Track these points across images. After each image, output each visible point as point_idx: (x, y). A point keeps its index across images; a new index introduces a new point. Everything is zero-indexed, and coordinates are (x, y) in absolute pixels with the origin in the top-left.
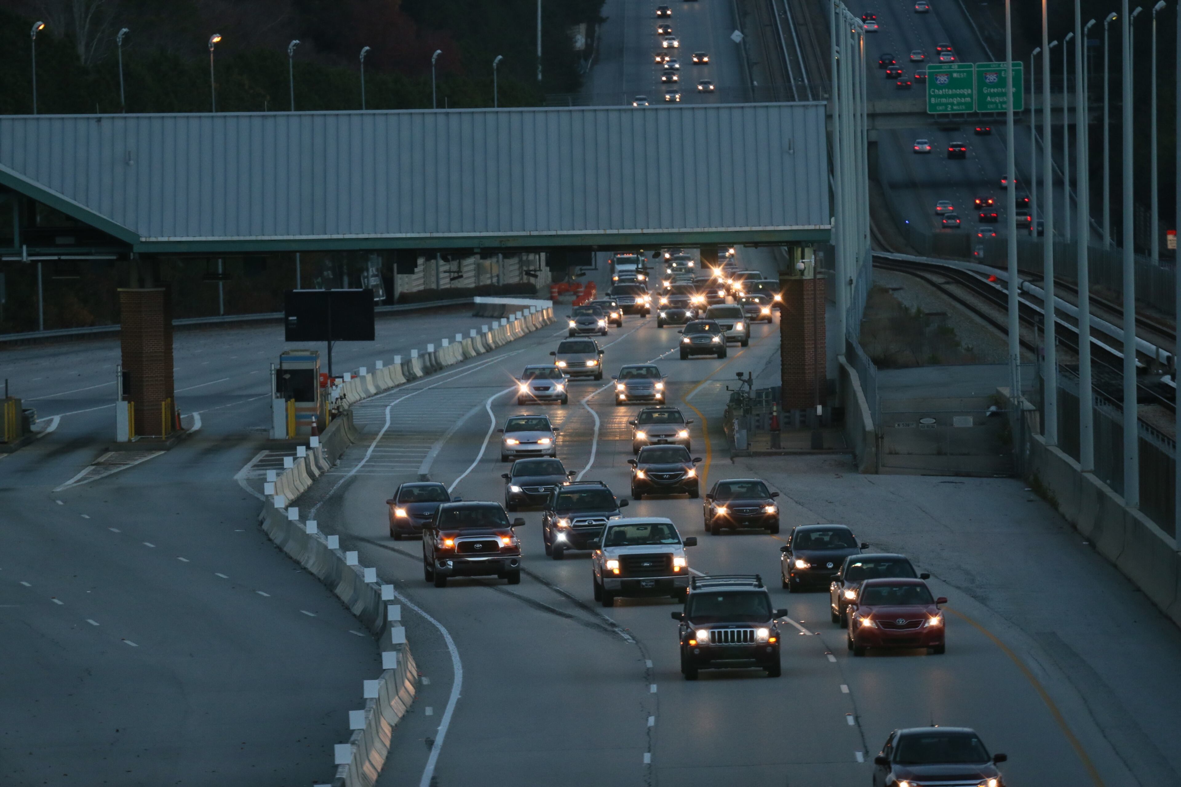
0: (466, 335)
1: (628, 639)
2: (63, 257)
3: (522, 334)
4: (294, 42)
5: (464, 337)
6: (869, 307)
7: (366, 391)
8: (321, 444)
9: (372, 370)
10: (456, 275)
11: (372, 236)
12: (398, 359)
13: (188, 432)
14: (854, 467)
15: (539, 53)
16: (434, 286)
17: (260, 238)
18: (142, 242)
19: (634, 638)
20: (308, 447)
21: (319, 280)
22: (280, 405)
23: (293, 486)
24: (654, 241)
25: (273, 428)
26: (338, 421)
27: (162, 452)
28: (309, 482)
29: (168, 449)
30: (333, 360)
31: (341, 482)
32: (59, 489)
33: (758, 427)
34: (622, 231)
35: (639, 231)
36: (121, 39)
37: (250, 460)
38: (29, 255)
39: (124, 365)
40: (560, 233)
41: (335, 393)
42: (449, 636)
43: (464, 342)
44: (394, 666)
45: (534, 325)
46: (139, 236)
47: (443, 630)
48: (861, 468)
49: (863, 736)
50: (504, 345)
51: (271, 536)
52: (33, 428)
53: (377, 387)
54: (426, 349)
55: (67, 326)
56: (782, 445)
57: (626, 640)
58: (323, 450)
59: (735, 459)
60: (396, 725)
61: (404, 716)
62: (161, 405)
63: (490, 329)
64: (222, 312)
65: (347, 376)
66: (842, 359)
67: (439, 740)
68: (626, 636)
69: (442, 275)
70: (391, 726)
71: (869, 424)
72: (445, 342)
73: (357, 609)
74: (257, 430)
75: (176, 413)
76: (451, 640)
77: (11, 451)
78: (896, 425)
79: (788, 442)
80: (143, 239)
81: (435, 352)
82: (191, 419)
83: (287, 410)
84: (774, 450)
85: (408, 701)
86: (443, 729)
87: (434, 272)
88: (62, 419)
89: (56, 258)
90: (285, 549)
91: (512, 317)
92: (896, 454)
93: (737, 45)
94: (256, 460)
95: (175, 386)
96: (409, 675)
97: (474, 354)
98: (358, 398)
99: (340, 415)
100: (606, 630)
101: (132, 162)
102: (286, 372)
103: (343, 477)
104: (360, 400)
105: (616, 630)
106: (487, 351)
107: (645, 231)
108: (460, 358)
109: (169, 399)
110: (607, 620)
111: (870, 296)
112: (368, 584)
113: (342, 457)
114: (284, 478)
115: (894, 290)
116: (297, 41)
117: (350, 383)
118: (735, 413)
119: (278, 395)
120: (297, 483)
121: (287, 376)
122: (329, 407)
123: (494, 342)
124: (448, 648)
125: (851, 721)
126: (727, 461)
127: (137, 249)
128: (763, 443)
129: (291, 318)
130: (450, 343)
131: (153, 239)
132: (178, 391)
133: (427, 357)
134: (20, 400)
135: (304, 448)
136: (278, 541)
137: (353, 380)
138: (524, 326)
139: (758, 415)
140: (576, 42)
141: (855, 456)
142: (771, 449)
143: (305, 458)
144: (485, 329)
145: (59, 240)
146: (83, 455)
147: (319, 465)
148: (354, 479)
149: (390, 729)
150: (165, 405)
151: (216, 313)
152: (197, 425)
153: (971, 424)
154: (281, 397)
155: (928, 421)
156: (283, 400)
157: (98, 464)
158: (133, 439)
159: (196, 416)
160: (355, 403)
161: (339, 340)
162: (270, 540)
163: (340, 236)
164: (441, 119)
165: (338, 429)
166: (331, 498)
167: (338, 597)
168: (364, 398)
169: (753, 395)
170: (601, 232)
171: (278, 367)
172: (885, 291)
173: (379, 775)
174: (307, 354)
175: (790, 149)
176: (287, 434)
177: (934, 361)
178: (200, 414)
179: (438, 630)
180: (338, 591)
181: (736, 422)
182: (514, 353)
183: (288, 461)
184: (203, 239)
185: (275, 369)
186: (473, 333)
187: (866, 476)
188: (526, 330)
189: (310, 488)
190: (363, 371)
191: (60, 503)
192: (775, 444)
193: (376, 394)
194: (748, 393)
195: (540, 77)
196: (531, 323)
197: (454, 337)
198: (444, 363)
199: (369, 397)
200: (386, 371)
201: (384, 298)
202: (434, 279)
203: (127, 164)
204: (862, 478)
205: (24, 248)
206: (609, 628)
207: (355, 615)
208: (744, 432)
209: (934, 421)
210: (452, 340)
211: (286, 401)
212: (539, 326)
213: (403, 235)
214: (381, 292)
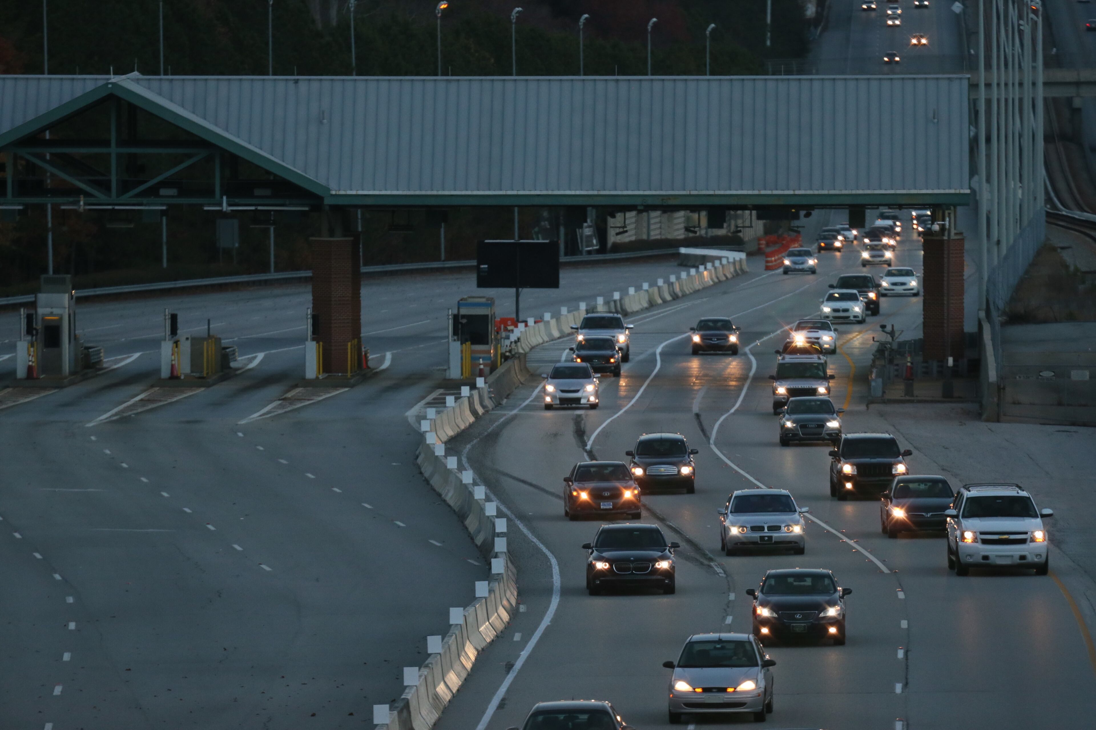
0: (653, 284)
1: (721, 573)
2: (260, 208)
3: (711, 283)
4: (517, 9)
5: (651, 286)
6: (1033, 264)
7: (550, 335)
8: (487, 385)
9: (557, 316)
10: (621, 230)
11: (544, 193)
12: (583, 306)
13: (375, 371)
14: (978, 416)
15: (769, 20)
16: (645, 237)
17: (441, 193)
18: (332, 195)
19: (725, 572)
20: (473, 386)
21: (536, 229)
22: (456, 347)
23: (454, 423)
24: (804, 202)
25: (449, 368)
26: (510, 363)
27: (347, 389)
28: (472, 419)
29: (352, 386)
30: (521, 305)
31: (502, 420)
32: (243, 422)
33: (897, 376)
34: (775, 192)
35: (791, 192)
36: (353, 5)
37: (423, 398)
38: (229, 205)
39: (314, 308)
40: (718, 192)
41: (513, 337)
42: (557, 567)
43: (651, 290)
44: (486, 595)
45: (725, 275)
46: (329, 190)
47: (554, 561)
48: (984, 417)
49: (907, 668)
50: (691, 293)
51: (423, 470)
52: (233, 365)
53: (560, 331)
54: (613, 296)
55: (298, 269)
56: (916, 393)
57: (718, 574)
58: (489, 390)
59: (872, 406)
60: (483, 649)
61: (493, 641)
62: (347, 345)
63: (678, 278)
64: (443, 258)
65: (531, 321)
66: (982, 314)
67: (519, 664)
68: (719, 570)
69: (652, 227)
70: (477, 650)
71: (992, 375)
72: (632, 291)
73: (479, 540)
74: (439, 370)
75: (363, 353)
76: (558, 571)
77: (208, 386)
78: (1017, 377)
79: (921, 390)
80: (333, 193)
81: (621, 299)
82: (382, 359)
83: (462, 351)
84: (907, 398)
85: (500, 626)
86: (524, 654)
87: (645, 224)
88: (265, 357)
89: (253, 208)
90: (432, 482)
91: (701, 268)
92: (1019, 403)
93: (957, 16)
94: (430, 398)
95: (363, 330)
96: (505, 602)
97: (660, 301)
98: (541, 341)
99: (512, 357)
100: (702, 564)
101: (325, 121)
102: (464, 317)
103: (505, 415)
104: (542, 344)
105: (712, 564)
106: (674, 299)
107: (797, 192)
108: (645, 305)
109: (356, 340)
110: (707, 555)
111: (1039, 253)
112: (488, 517)
113: (509, 397)
114: (444, 416)
115: (1063, 248)
116: (520, 9)
117: (534, 327)
118: (877, 363)
119: (456, 337)
120: (459, 421)
121: (464, 321)
122: (501, 350)
123: (681, 290)
124: (553, 578)
125: (901, 654)
126: (863, 407)
127: (327, 201)
128: (898, 391)
129: (482, 266)
130: (636, 291)
131: (342, 192)
132: (365, 332)
133: (612, 304)
134: (220, 339)
135: (468, 388)
136: (427, 475)
137: (536, 325)
138: (714, 276)
139: (897, 365)
140: (806, 10)
141: (981, 406)
142: (905, 396)
143: (469, 398)
144: (673, 278)
145: (257, 192)
146: (274, 390)
147: (484, 404)
148: (514, 418)
149: (476, 653)
150: (351, 345)
151: (438, 259)
152: (386, 364)
153: (1087, 378)
154: (458, 340)
155: (1047, 374)
156: (459, 343)
157: (284, 399)
158: (321, 377)
159: (389, 356)
160: (537, 346)
161: (526, 287)
162: (421, 473)
163: (514, 193)
164: (612, 85)
165: (508, 371)
166: (489, 435)
167: (466, 528)
168: (547, 342)
169: (895, 346)
170: (756, 192)
171: (455, 312)
172: (1054, 249)
173: (454, 696)
174: (483, 300)
175: (934, 118)
176: (462, 374)
177: (1071, 318)
178: (393, 354)
179: (548, 560)
180: (467, 522)
181: (875, 371)
182: (699, 301)
183: (450, 400)
184: (388, 193)
185: (452, 314)
186: (660, 282)
187: (987, 424)
188: (716, 280)
189: (471, 426)
190: (547, 316)
191: (240, 434)
192: (909, 391)
193: (559, 338)
194: (890, 344)
195: (768, 43)
196: (721, 273)
197: (641, 286)
198: (629, 310)
199: (552, 340)
200: (571, 317)
201: (598, 247)
202: (645, 230)
203: (321, 122)
204: (983, 426)
205: (225, 198)
206: (706, 562)
207: (476, 545)
208: (880, 381)
209: (1053, 374)
210: (638, 288)
211: (462, 344)
212: (729, 276)
213: (573, 193)
214: (595, 242)
